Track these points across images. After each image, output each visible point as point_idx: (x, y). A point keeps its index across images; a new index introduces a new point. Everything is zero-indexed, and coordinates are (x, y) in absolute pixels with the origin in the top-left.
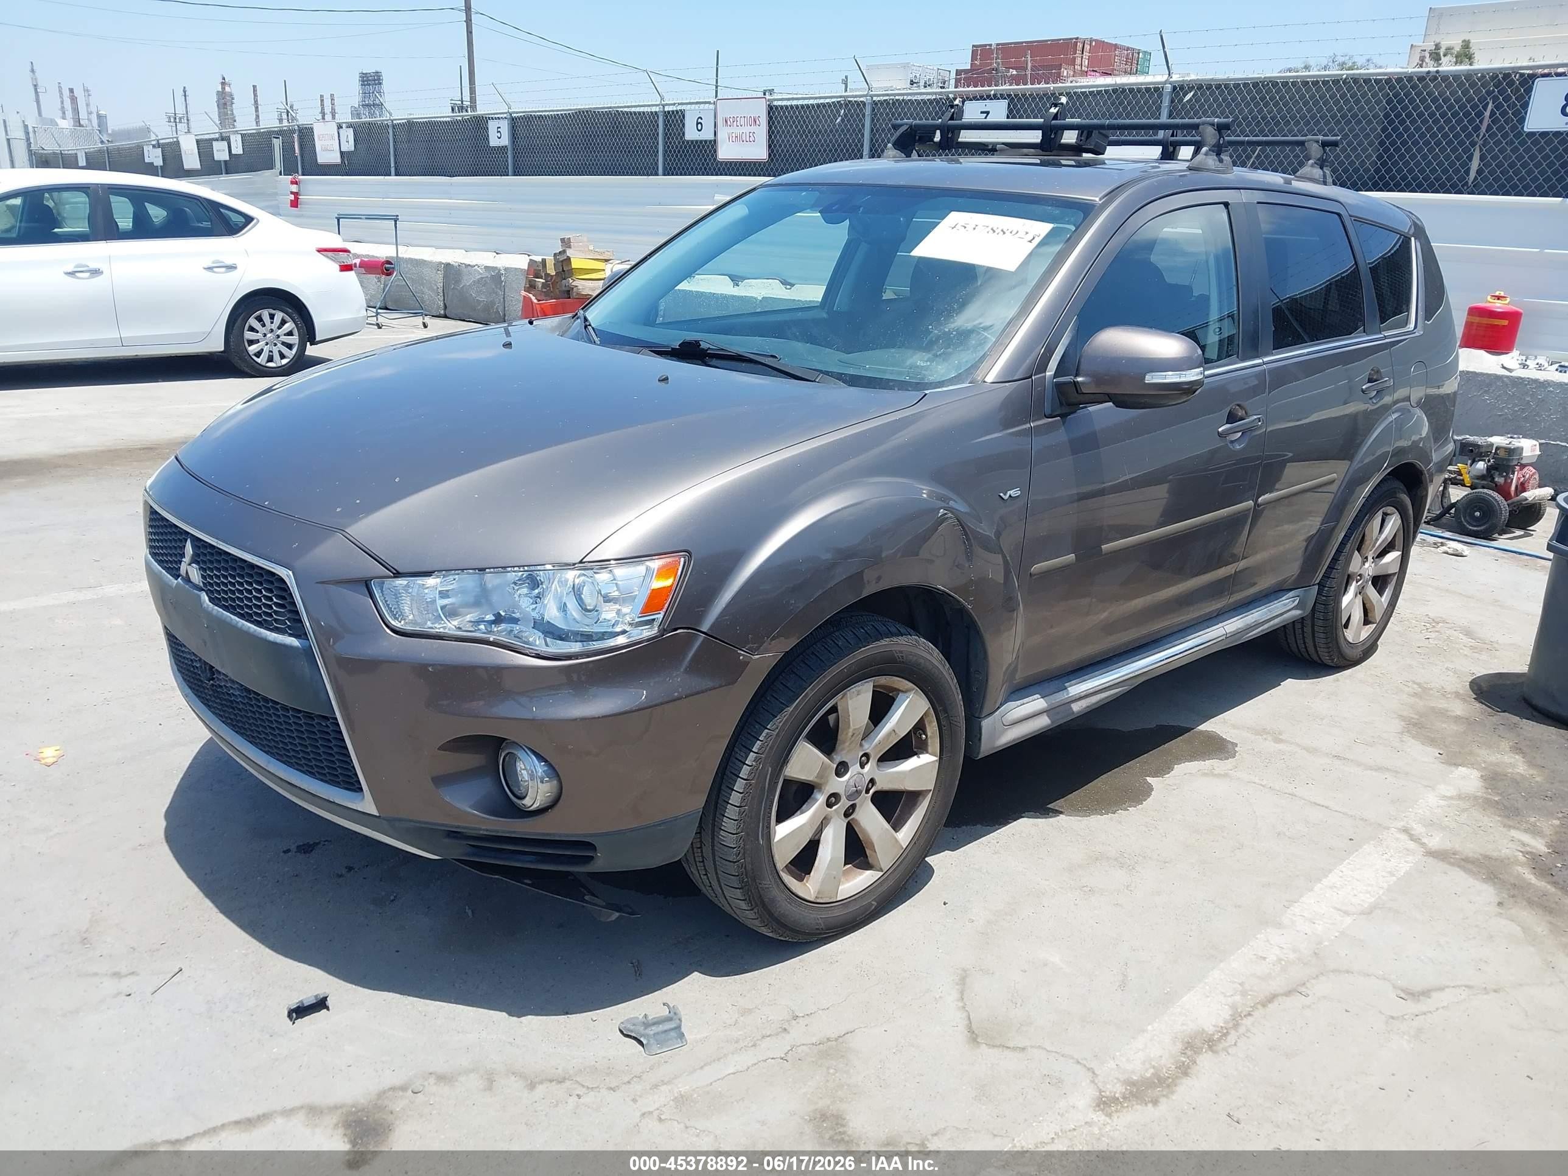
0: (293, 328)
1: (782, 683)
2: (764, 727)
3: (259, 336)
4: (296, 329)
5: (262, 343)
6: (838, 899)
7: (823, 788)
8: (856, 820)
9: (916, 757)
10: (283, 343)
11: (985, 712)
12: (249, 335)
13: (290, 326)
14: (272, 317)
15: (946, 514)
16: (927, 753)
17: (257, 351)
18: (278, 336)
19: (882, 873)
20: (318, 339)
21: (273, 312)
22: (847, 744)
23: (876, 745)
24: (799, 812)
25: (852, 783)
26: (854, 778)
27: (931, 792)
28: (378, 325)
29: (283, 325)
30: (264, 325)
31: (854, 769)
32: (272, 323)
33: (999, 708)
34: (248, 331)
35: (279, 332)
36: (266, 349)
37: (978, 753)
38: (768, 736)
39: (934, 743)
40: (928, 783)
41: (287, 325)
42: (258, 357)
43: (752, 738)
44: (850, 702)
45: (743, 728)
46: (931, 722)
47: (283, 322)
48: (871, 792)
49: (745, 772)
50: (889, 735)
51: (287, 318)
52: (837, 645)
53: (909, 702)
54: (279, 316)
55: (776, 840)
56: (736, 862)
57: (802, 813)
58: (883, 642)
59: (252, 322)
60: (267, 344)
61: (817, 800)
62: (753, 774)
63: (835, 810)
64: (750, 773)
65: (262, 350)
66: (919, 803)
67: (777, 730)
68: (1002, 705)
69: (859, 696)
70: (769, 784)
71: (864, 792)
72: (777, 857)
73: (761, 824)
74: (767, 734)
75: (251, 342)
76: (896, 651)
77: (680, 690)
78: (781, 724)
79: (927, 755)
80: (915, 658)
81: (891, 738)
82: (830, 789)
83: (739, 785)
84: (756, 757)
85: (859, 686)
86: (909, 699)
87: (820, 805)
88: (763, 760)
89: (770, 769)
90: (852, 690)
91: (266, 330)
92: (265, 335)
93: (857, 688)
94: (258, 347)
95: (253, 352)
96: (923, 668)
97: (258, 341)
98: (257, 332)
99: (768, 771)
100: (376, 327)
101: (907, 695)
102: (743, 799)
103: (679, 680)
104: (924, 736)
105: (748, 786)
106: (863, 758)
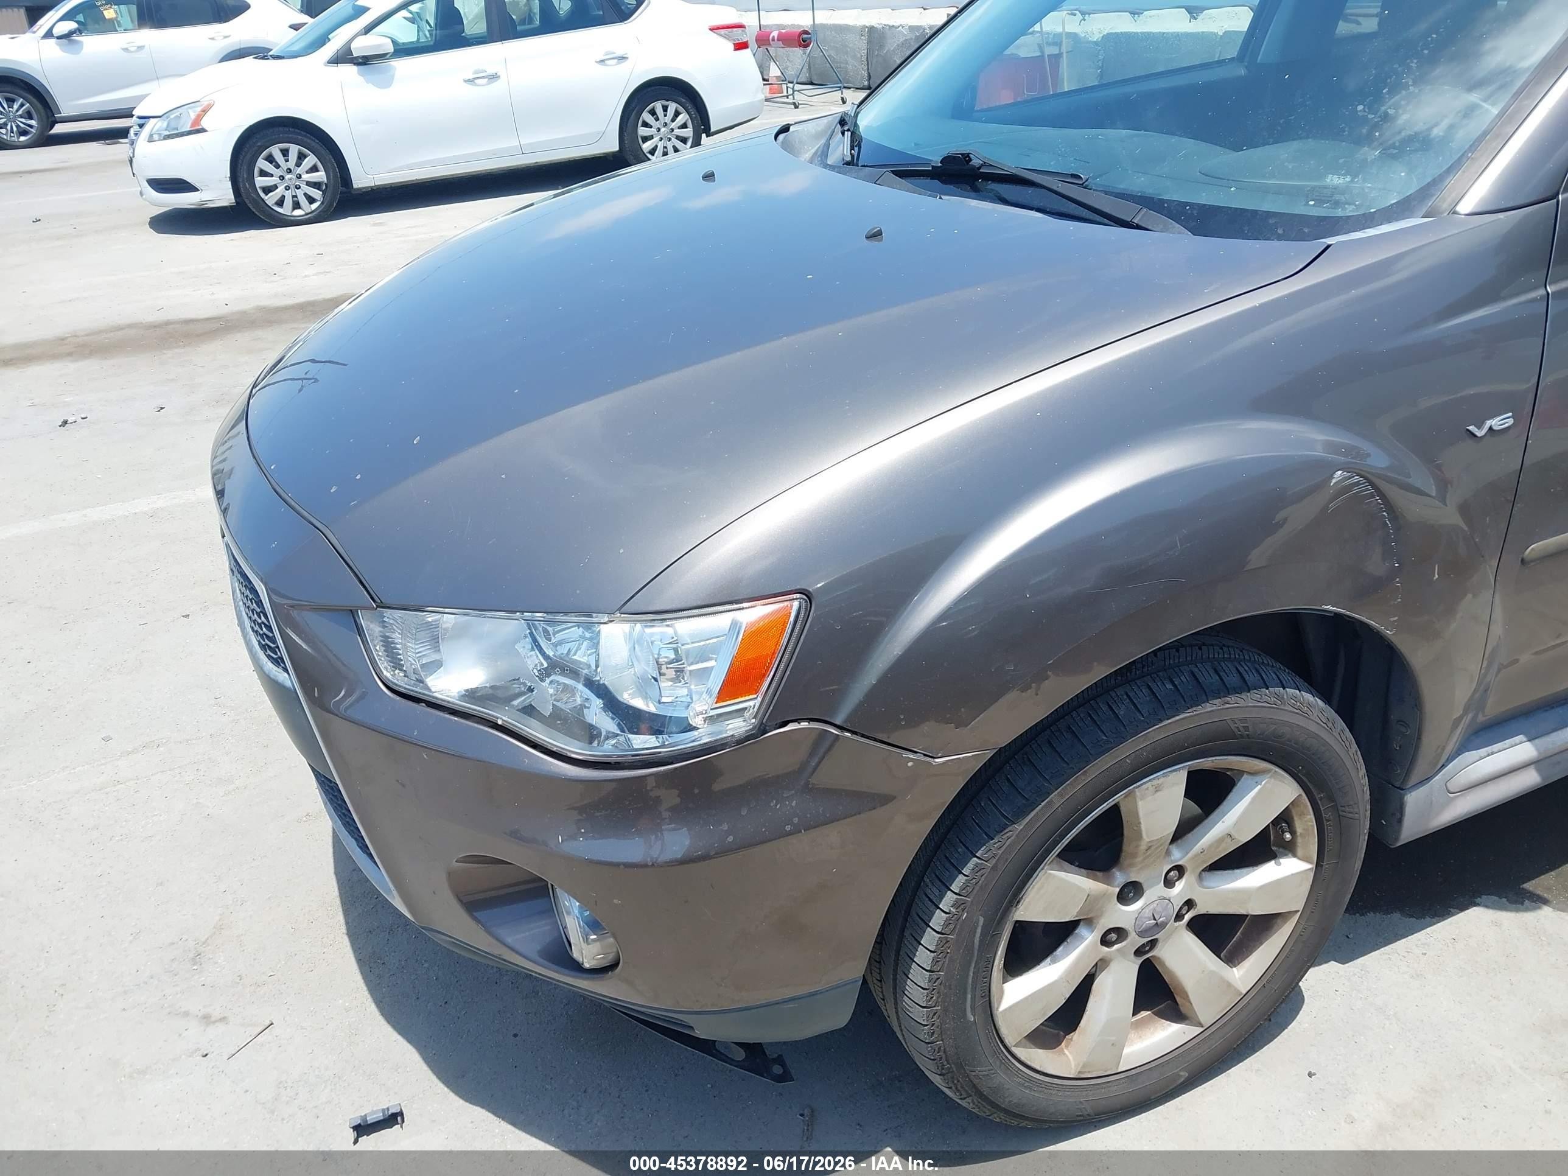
0: (688, 119)
1: (1008, 780)
2: (972, 853)
3: (653, 131)
4: (690, 120)
5: (656, 139)
6: (1120, 1071)
7: (1095, 921)
8: (1159, 958)
9: (1273, 862)
10: (678, 138)
11: (1414, 779)
12: (643, 131)
13: (683, 117)
14: (665, 109)
15: (1350, 478)
16: (1295, 855)
17: (651, 148)
18: (672, 130)
19: (1202, 1029)
20: (713, 130)
21: (666, 103)
22: (1139, 859)
23: (1196, 856)
24: (1048, 960)
25: (1148, 913)
26: (1151, 907)
27: (1299, 913)
28: (794, 104)
29: (677, 117)
30: (657, 119)
31: (1154, 892)
32: (665, 115)
33: (1443, 766)
34: (642, 126)
35: (673, 125)
36: (660, 145)
37: (1397, 839)
38: (977, 869)
39: (1310, 843)
40: (1296, 901)
41: (680, 117)
42: (653, 155)
43: (952, 869)
44: (1140, 804)
45: (938, 847)
46: (1302, 814)
47: (677, 114)
48: (1187, 917)
49: (938, 920)
50: (1220, 841)
51: (681, 109)
52: (1116, 716)
53: (1260, 790)
54: (672, 107)
55: (1002, 1008)
56: (929, 1043)
57: (1054, 962)
58: (1208, 707)
59: (646, 116)
60: (661, 139)
61: (1083, 939)
62: (952, 926)
63: (1118, 950)
64: (947, 924)
65: (657, 146)
66: (1275, 927)
67: (994, 861)
68: (1450, 760)
69: (1158, 794)
70: (980, 941)
71: (1173, 919)
72: (1004, 1031)
73: (969, 996)
74: (976, 865)
75: (646, 139)
76: (1233, 720)
77: (796, 820)
78: (1000, 852)
79: (1294, 860)
80: (1274, 727)
81: (1223, 845)
82: (1107, 922)
83: (929, 939)
84: (957, 901)
85: (1158, 778)
86: (1259, 787)
87: (1087, 947)
88: (968, 904)
89: (982, 920)
90: (1144, 787)
91: (660, 124)
92: (659, 130)
93: (1155, 782)
94: (652, 143)
95: (648, 150)
96: (1289, 740)
97: (651, 137)
98: (651, 127)
99: (977, 922)
100: (793, 106)
101: (1257, 778)
102: (935, 961)
103: (794, 804)
104: (1288, 836)
105: (943, 942)
106: (1172, 873)
